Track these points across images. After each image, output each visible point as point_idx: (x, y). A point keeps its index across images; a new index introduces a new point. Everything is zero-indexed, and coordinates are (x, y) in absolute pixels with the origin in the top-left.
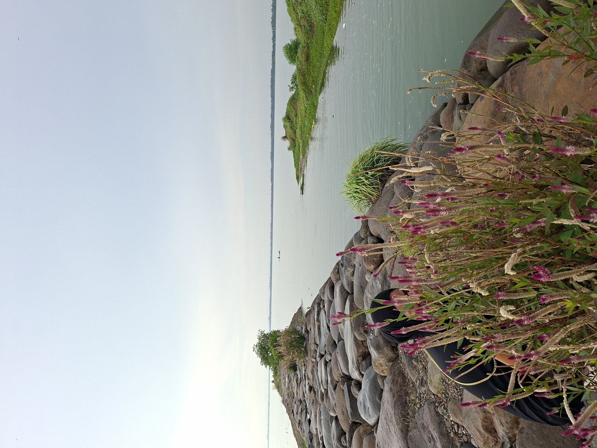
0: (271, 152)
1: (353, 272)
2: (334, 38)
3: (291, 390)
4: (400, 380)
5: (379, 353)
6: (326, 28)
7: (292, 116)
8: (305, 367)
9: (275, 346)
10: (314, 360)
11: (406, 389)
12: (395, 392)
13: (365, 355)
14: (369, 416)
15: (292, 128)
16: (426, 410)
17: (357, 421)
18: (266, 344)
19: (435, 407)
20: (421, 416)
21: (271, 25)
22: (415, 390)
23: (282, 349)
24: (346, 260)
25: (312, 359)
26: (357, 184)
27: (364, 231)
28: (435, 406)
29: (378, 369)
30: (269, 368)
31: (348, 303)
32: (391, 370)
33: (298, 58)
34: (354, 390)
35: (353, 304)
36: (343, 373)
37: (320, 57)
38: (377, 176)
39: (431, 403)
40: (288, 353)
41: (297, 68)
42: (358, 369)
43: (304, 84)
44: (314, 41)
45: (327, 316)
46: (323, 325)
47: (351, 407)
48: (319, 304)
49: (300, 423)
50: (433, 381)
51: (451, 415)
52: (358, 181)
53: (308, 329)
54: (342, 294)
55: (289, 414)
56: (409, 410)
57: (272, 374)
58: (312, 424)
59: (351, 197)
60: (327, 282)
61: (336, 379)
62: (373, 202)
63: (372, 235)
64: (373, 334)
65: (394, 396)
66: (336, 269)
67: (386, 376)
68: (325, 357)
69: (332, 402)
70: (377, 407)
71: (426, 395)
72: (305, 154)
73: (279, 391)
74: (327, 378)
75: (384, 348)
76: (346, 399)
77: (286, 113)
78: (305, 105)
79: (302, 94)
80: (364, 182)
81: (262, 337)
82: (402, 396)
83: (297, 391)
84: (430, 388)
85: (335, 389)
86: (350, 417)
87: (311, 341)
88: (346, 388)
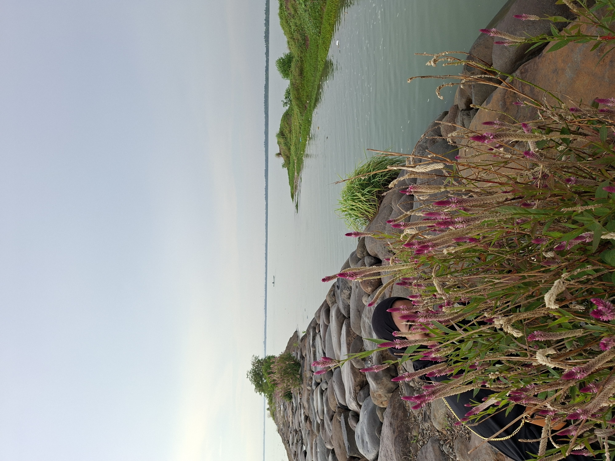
0: (265, 170)
1: (350, 295)
2: (328, 51)
3: (286, 419)
4: (401, 414)
5: (377, 383)
6: (320, 41)
7: (286, 132)
8: (301, 395)
9: (269, 373)
10: (309, 388)
11: (407, 423)
12: (396, 427)
13: (363, 384)
14: (367, 452)
15: (286, 144)
16: (430, 449)
17: (355, 456)
18: (260, 370)
19: (439, 446)
20: (424, 454)
21: (264, 40)
22: (417, 425)
23: (276, 377)
24: (342, 282)
25: (308, 386)
26: (353, 200)
27: (361, 251)
28: (440, 444)
29: (377, 401)
30: (264, 394)
31: (344, 328)
32: (391, 402)
33: (291, 72)
34: (351, 422)
35: (350, 329)
36: (340, 403)
37: (314, 72)
38: (374, 192)
39: (436, 440)
40: (283, 380)
41: (291, 82)
42: (356, 399)
43: (298, 99)
44: (308, 55)
45: (322, 342)
46: (319, 351)
47: (349, 440)
48: (314, 329)
49: (295, 454)
50: (437, 417)
51: (457, 455)
52: (354, 198)
53: (304, 355)
54: (338, 318)
55: (285, 444)
56: (411, 448)
57: (267, 401)
58: (308, 457)
59: (346, 215)
60: (323, 305)
61: (333, 409)
62: (369, 220)
63: (369, 255)
64: (371, 361)
65: (394, 432)
66: (332, 291)
67: (386, 408)
68: (321, 386)
69: (329, 434)
70: (376, 441)
71: (429, 431)
72: (299, 170)
73: (274, 419)
74: (323, 408)
75: (383, 378)
76: (343, 432)
77: (280, 129)
78: (299, 121)
79: (296, 110)
80: (360, 198)
81: (256, 363)
82: (403, 432)
83: (292, 420)
84: (434, 424)
85: (331, 420)
86: (348, 452)
87: (307, 368)
88: (343, 420)
